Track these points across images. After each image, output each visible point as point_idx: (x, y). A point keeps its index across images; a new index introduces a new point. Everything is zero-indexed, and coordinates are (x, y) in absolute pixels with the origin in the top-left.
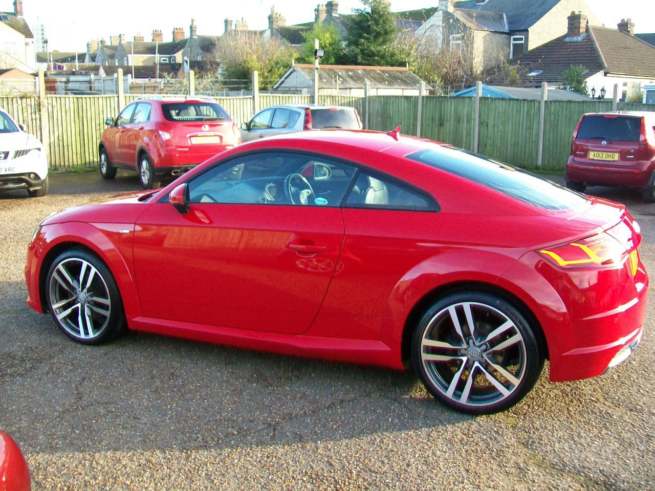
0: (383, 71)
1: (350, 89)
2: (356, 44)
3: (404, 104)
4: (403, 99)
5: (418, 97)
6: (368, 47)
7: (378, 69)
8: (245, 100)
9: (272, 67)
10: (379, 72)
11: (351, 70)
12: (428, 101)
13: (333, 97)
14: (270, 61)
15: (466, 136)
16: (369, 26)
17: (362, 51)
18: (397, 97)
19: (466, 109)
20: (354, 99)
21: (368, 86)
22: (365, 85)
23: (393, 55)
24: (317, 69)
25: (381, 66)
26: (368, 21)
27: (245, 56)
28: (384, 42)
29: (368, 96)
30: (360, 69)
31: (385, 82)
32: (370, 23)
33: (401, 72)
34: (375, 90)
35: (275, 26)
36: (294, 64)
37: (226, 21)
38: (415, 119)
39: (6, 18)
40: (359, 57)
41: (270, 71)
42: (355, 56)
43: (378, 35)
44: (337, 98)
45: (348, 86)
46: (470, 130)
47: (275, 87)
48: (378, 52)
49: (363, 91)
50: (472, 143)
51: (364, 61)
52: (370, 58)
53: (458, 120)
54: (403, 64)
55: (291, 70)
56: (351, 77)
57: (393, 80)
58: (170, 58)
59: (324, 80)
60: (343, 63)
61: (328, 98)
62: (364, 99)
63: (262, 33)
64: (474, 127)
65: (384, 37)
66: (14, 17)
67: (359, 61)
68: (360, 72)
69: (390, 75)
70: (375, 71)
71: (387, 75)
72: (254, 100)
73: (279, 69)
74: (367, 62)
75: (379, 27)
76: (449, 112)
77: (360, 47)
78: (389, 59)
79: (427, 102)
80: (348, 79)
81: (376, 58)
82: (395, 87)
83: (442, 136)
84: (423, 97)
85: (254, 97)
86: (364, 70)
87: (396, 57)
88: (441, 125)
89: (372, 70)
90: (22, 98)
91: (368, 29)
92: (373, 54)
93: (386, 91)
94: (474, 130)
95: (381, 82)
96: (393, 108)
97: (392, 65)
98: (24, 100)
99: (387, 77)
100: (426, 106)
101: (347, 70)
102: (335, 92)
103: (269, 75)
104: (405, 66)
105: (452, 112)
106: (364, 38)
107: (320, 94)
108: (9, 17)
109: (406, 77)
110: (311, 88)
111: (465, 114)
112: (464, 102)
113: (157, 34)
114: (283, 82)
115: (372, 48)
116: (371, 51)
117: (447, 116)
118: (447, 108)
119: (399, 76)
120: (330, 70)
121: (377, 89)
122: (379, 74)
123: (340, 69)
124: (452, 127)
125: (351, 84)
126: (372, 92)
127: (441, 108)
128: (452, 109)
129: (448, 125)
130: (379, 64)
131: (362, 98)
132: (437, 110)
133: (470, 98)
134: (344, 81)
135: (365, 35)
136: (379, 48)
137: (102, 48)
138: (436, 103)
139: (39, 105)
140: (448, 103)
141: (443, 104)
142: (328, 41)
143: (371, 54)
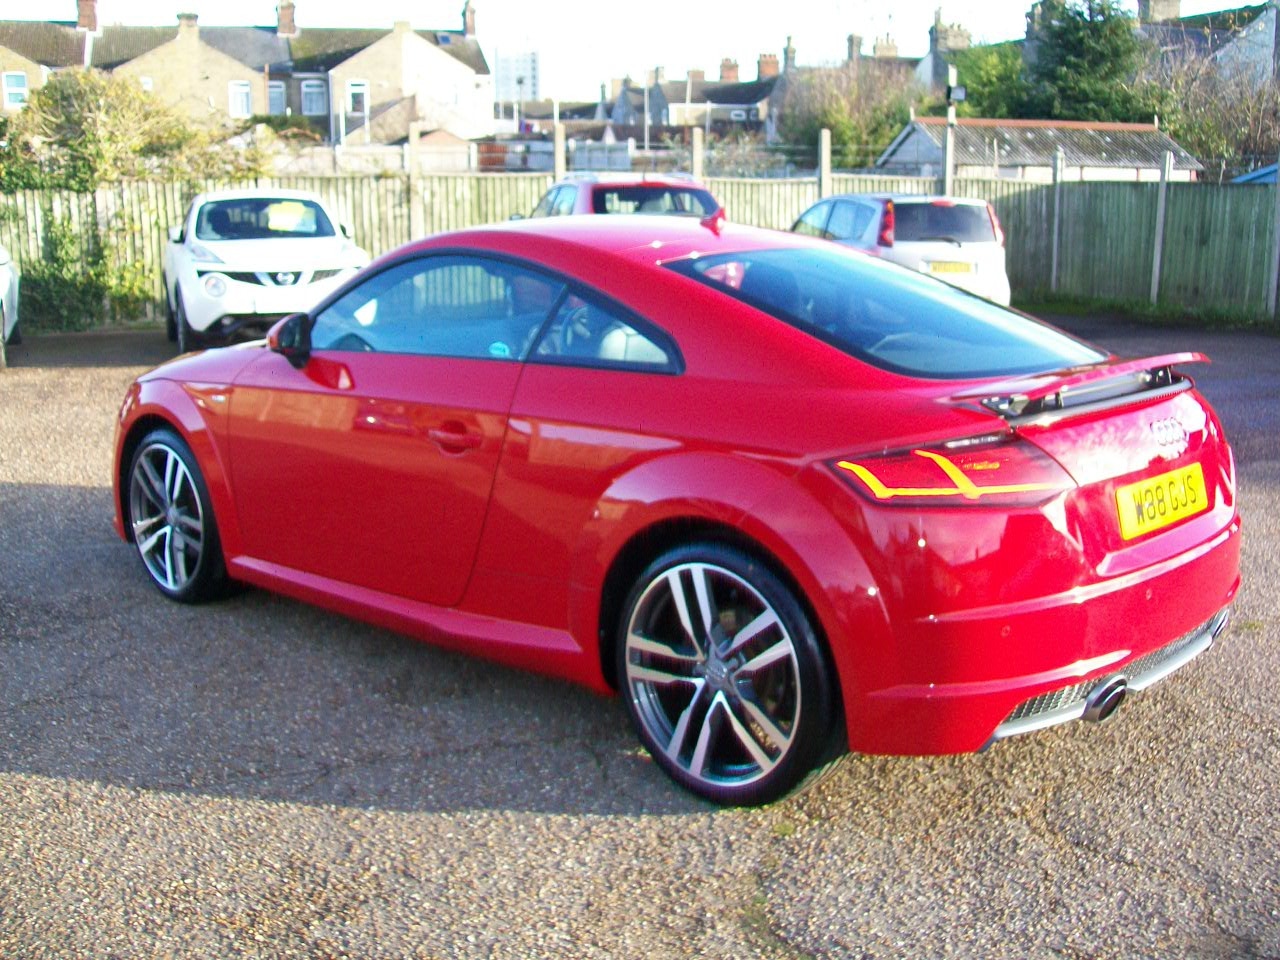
0: (1101, 133)
1: (1024, 166)
2: (1052, 77)
3: (1130, 198)
4: (1128, 188)
5: (1157, 184)
6: (1076, 83)
7: (1090, 127)
8: (802, 187)
9: (879, 124)
10: (1091, 132)
11: (1032, 130)
12: (1179, 192)
13: (984, 182)
14: (875, 110)
15: (1254, 268)
16: (1081, 41)
17: (1062, 90)
18: (1117, 184)
19: (1257, 209)
20: (1029, 188)
21: (1059, 162)
22: (1055, 158)
23: (1127, 99)
24: (952, 125)
25: (1100, 120)
26: (1077, 29)
27: (826, 101)
28: (1113, 73)
29: (1059, 180)
30: (1050, 128)
31: (1100, 154)
32: (1081, 34)
33: (1139, 134)
34: (1078, 169)
35: (941, 48)
36: (913, 117)
37: (851, 40)
38: (1151, 229)
39: (446, 40)
40: (1057, 104)
41: (874, 131)
42: (1049, 102)
43: (1098, 59)
44: (993, 186)
45: (1019, 160)
46: (1263, 255)
47: (880, 161)
48: (1097, 93)
49: (1050, 170)
50: (1265, 281)
51: (1065, 112)
52: (1077, 106)
53: (1238, 233)
54: (1147, 118)
55: (908, 129)
56: (1029, 144)
57: (1118, 150)
58: (748, 112)
59: (972, 149)
60: (1021, 116)
61: (975, 185)
62: (1050, 189)
63: (914, 63)
64: (1270, 247)
65: (1112, 62)
66: (460, 38)
67: (1057, 111)
68: (1050, 133)
69: (1115, 140)
70: (1082, 132)
71: (1108, 139)
72: (820, 186)
73: (892, 127)
74: (1072, 113)
75: (1102, 41)
76: (1220, 215)
77: (1061, 83)
78: (1118, 106)
79: (1175, 194)
80: (1022, 148)
81: (1091, 105)
82: (1122, 164)
83: (1203, 266)
84: (1169, 184)
85: (820, 180)
86: (1058, 129)
87: (1134, 103)
88: (1203, 241)
89: (1078, 130)
90: (378, 178)
91: (1078, 48)
92: (1085, 98)
93: (1098, 172)
94: (1270, 254)
95: (1092, 154)
96: (1108, 207)
97: (1125, 120)
98: (382, 181)
99: (1107, 143)
100: (1174, 204)
101: (1024, 130)
102: (990, 173)
103: (871, 139)
104: (1152, 122)
105: (1227, 216)
106: (1069, 65)
107: (958, 176)
108: (453, 38)
109: (1149, 144)
110: (939, 163)
111: (1253, 219)
112: (1252, 195)
113: (729, 67)
114: (893, 153)
115: (1084, 85)
116: (1084, 92)
117: (1216, 225)
118: (1217, 207)
119: (1133, 141)
120: (986, 129)
121: (1082, 167)
122: (1091, 138)
123: (1009, 128)
124: (1225, 246)
125: (1028, 156)
126: (1070, 174)
127: (1204, 207)
128: (1228, 208)
129: (1217, 242)
130: (1097, 117)
131: (1048, 187)
132: (1197, 211)
133: (1266, 185)
134: (1014, 150)
135: (1072, 59)
136: (1100, 85)
137: (624, 94)
138: (1194, 196)
139: (408, 191)
140: (1218, 195)
141: (1208, 199)
142: (994, 72)
143: (1081, 97)
